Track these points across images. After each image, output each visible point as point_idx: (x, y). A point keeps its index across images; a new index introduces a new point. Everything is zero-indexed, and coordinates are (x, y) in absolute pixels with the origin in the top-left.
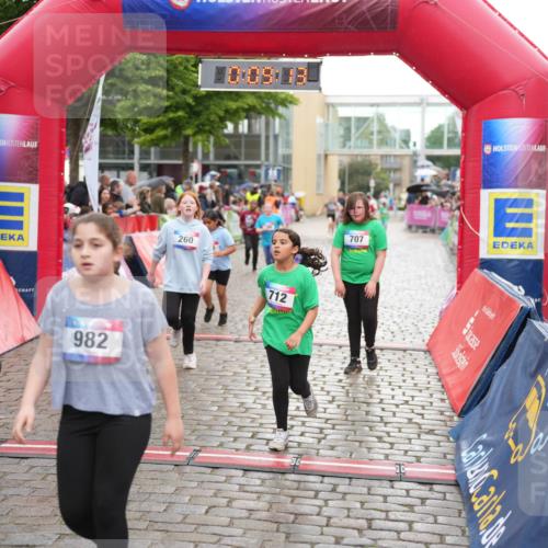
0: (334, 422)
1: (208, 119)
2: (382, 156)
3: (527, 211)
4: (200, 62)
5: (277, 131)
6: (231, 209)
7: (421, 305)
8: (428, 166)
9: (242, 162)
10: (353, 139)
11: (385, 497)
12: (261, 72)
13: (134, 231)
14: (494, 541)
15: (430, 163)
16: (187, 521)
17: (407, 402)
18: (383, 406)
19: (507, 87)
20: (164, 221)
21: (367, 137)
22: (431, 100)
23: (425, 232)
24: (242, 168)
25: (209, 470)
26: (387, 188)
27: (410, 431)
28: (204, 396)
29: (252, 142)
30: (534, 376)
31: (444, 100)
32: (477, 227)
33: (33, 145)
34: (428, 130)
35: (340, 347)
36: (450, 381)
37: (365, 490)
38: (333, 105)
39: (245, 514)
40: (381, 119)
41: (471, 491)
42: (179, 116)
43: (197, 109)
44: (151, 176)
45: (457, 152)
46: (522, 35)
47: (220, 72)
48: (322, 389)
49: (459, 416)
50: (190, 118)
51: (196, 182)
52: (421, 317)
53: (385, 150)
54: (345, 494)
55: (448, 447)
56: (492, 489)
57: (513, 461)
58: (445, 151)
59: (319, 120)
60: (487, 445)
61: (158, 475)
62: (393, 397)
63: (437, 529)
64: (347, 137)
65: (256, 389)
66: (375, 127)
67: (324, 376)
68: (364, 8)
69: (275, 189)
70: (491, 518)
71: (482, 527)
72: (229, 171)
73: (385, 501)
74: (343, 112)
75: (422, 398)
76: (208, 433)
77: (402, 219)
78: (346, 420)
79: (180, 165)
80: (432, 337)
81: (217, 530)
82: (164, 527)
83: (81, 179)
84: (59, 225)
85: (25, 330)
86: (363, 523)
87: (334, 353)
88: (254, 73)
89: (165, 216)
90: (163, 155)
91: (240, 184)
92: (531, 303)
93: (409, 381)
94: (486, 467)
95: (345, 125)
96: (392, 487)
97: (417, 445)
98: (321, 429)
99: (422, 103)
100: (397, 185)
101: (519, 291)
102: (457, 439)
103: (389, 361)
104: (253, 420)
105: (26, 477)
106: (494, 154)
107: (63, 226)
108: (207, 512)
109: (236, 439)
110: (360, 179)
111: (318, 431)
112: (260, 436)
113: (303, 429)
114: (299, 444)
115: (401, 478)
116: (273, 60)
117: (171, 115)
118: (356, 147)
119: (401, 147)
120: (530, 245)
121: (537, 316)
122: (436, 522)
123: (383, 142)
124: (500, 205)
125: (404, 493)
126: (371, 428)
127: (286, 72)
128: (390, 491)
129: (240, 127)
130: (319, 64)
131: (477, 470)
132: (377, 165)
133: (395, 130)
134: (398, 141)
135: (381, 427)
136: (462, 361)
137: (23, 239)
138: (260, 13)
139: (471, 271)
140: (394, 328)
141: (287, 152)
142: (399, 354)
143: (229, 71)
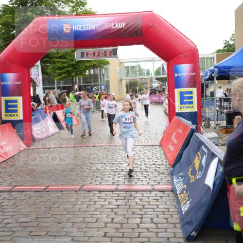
1: (80, 70)
2: (140, 79)
3: (191, 95)
4: (75, 51)
5: (104, 73)
7: (157, 130)
9: (92, 84)
10: (130, 74)
11: (148, 197)
12: (97, 53)
13: (56, 110)
14: (186, 209)
15: (157, 81)
16: (81, 210)
17: (154, 164)
18: (146, 166)
19: (181, 54)
21: (135, 73)
22: (156, 59)
23: (157, 104)
24: (92, 86)
25: (87, 192)
26: (143, 90)
27: (156, 174)
28: (84, 166)
29: (95, 77)
30: (197, 152)
31: (160, 59)
32: (174, 102)
33: (19, 83)
34: (155, 70)
36: (169, 155)
37: (141, 195)
38: (122, 62)
39: (100, 206)
40: (139, 67)
41: (178, 193)
42: (70, 69)
44: (61, 90)
45: (166, 76)
46: (185, 36)
47: (82, 55)
48: (125, 161)
49: (172, 167)
50: (73, 70)
52: (157, 134)
53: (141, 77)
54: (134, 197)
55: (169, 178)
56: (185, 192)
57: (191, 182)
58: (162, 76)
59: (118, 68)
60: (182, 177)
61: (69, 195)
62: (149, 162)
63: (167, 207)
64: (128, 73)
65: (102, 163)
66: (137, 69)
68: (131, 29)
70: (185, 201)
71: (182, 205)
72: (88, 87)
73: (149, 199)
74: (126, 65)
75: (159, 162)
76: (86, 179)
79: (71, 86)
80: (161, 140)
81: (91, 213)
82: (72, 213)
83: (37, 94)
84: (30, 110)
85: (21, 147)
86: (141, 207)
88: (94, 54)
90: (65, 84)
92: (194, 127)
93: (154, 156)
94: (182, 184)
95: (127, 69)
96: (151, 193)
97: (158, 178)
99: (153, 60)
100: (146, 88)
101: (189, 123)
102: (172, 175)
104: (101, 174)
105: (24, 198)
106: (178, 77)
108: (87, 207)
109: (96, 181)
110: (134, 87)
111: (124, 176)
112: (104, 179)
113: (119, 176)
114: (118, 181)
115: (154, 190)
116: (101, 49)
117: (67, 69)
118: (131, 76)
119: (147, 76)
120: (193, 107)
121: (196, 131)
122: (166, 204)
123: (140, 74)
124: (181, 94)
125: (155, 195)
126: (142, 174)
127: (105, 52)
128: (150, 195)
129: (91, 72)
130: (117, 49)
131: (179, 186)
132: (139, 82)
133: (144, 70)
134: (145, 74)
135: (145, 173)
136: (172, 148)
137: (18, 116)
138: (95, 33)
139: (173, 117)
140: (148, 138)
141: (108, 79)
142: (151, 147)
143: (85, 53)
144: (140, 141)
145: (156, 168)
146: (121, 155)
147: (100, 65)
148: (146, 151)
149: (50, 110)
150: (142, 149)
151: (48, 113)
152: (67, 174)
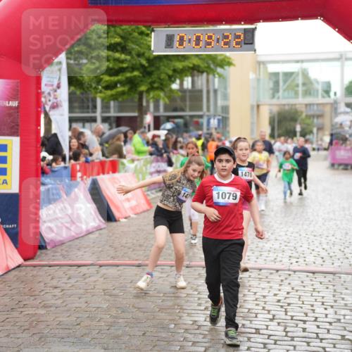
0: (276, 338)
1: (160, 79)
2: (306, 105)
4: (153, 31)
5: (216, 86)
6: (178, 153)
7: (347, 234)
8: (347, 113)
9: (187, 113)
10: (281, 91)
12: (204, 38)
13: (98, 174)
15: (349, 110)
17: (339, 320)
18: (318, 324)
20: (123, 164)
21: (293, 88)
23: (346, 169)
24: (188, 118)
26: (311, 132)
27: (344, 346)
28: (162, 315)
29: (195, 97)
33: (15, 104)
35: (277, 271)
38: (264, 63)
40: (305, 74)
42: (135, 76)
43: (149, 69)
47: (169, 41)
48: (264, 308)
50: (144, 76)
51: (149, 130)
52: (347, 244)
53: (309, 100)
59: (252, 76)
62: (326, 315)
64: (276, 89)
66: (300, 80)
67: (264, 297)
69: (215, 135)
72: (177, 120)
74: (272, 68)
76: (167, 348)
77: (325, 159)
78: (286, 336)
79: (135, 117)
84: (37, 170)
85: (9, 259)
87: (272, 276)
88: (198, 39)
89: (124, 161)
90: (121, 109)
91: (187, 132)
95: (274, 79)
98: (265, 344)
99: (341, 58)
100: (320, 129)
103: (321, 283)
107: (40, 171)
110: (288, 125)
111: (262, 346)
113: (249, 344)
117: (128, 75)
118: (284, 98)
119: (323, 97)
123: (307, 93)
126: (308, 344)
127: (226, 37)
129: (185, 83)
130: (256, 28)
132: (302, 112)
133: (318, 82)
134: (320, 92)
135: (317, 342)
137: (6, 183)
140: (323, 254)
141: (225, 103)
142: (330, 277)
143: (177, 38)
144: (301, 260)
145: (345, 333)
146: (255, 293)
147: (209, 67)
148: (317, 286)
149: (85, 173)
150: (307, 282)
151: (79, 179)
152: (120, 332)
